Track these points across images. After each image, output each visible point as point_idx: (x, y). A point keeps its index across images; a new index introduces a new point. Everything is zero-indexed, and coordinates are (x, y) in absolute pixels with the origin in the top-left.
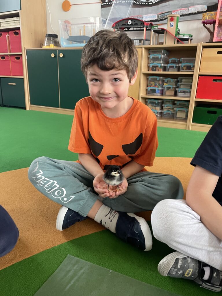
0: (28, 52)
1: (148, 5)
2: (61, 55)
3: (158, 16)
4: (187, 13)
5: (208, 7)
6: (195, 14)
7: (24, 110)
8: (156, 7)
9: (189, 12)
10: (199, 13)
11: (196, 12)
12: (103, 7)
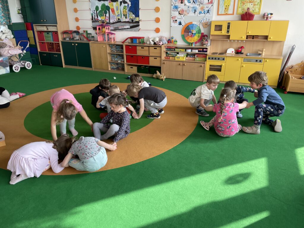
0: (62, 42)
1: (110, 24)
2: (77, 45)
3: (114, 28)
4: (123, 28)
5: (130, 27)
6: (126, 29)
7: (62, 68)
8: (113, 25)
9: (124, 28)
10: (128, 28)
11: (126, 28)
12: (93, 22)
